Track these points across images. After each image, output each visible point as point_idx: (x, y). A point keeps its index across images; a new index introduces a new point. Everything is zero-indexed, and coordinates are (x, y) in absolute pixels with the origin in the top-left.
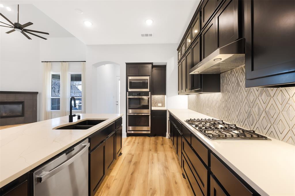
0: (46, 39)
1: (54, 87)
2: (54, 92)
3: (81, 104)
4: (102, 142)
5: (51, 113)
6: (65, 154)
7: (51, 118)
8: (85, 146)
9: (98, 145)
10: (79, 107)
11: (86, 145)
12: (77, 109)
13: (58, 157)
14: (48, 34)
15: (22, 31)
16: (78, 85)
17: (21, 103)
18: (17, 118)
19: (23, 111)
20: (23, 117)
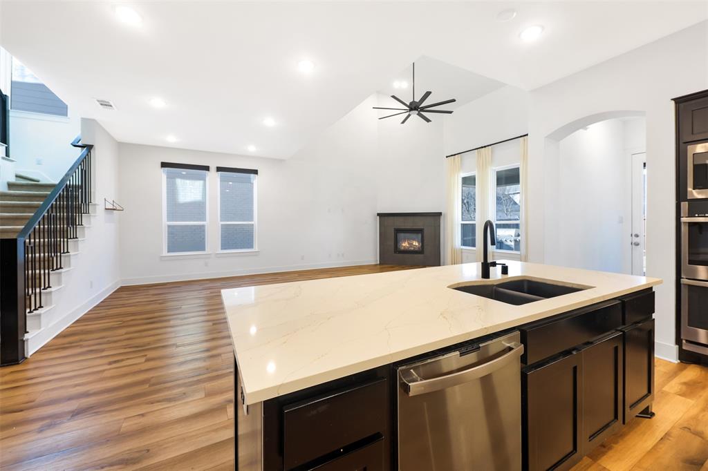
0: (451, 112)
1: (468, 202)
2: (468, 211)
3: (519, 238)
4: (568, 352)
5: (462, 252)
6: (458, 353)
7: (462, 263)
8: (510, 349)
9: (554, 358)
10: (515, 245)
11: (513, 349)
12: (512, 249)
13: (443, 355)
14: (454, 101)
15: (419, 112)
16: (514, 194)
17: (420, 231)
18: (416, 255)
19: (422, 241)
20: (421, 256)
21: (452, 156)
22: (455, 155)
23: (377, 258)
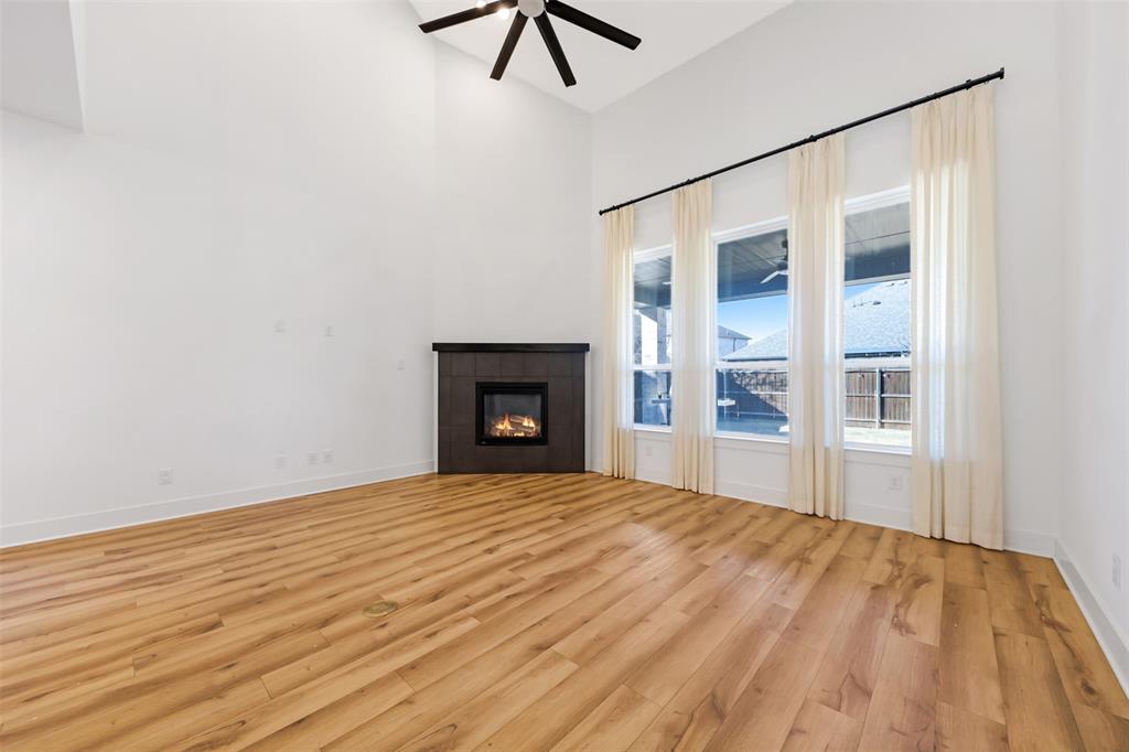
5: (636, 438)
17: (539, 389)
18: (528, 449)
19: (543, 420)
20: (543, 448)
21: (614, 208)
22: (618, 207)
23: (432, 452)
